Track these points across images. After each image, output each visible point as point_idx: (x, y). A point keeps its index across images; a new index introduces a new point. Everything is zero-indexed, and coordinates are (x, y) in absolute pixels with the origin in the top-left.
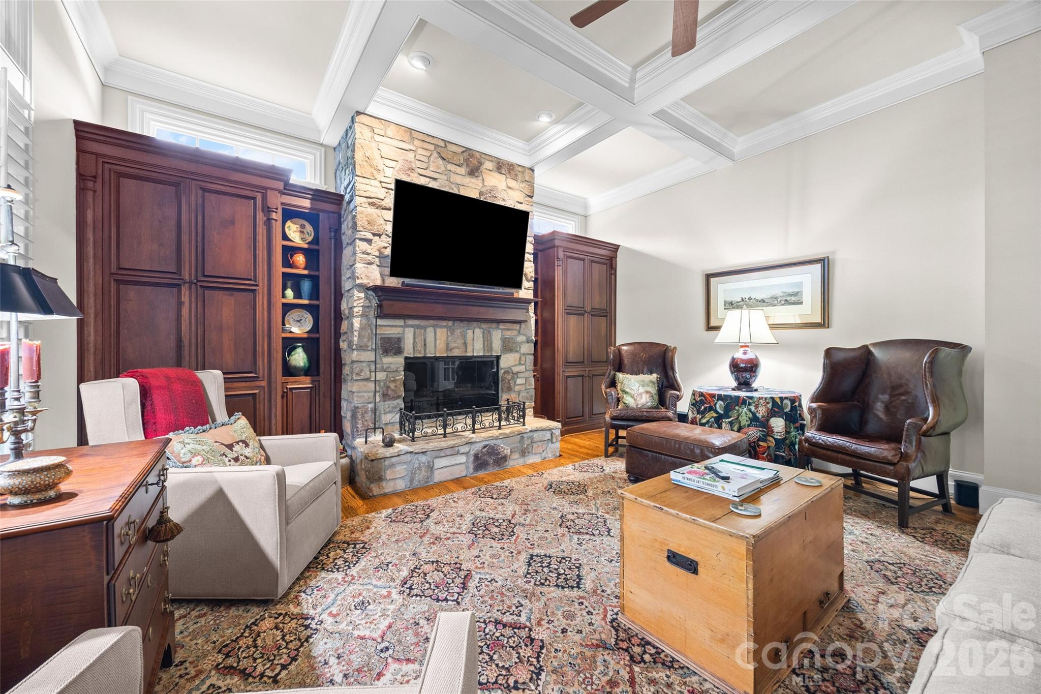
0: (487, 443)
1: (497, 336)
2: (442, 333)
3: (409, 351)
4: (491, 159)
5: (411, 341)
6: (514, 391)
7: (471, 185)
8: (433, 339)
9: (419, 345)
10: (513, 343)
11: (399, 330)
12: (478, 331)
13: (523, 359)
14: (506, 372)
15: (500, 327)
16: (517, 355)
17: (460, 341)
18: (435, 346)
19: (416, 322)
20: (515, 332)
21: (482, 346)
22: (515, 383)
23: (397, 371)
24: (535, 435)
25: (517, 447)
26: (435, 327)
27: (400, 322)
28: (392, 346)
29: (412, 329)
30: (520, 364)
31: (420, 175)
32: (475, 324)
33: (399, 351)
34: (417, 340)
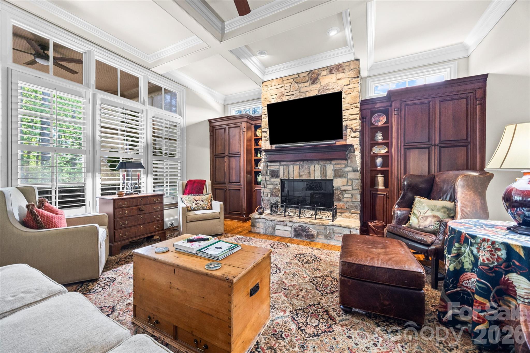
0: (302, 224)
1: (330, 169)
2: (296, 168)
3: (282, 176)
4: (325, 69)
5: (282, 172)
6: (343, 201)
7: (313, 89)
8: (292, 171)
9: (286, 173)
10: (341, 172)
11: (278, 167)
12: (317, 166)
13: (350, 182)
14: (336, 189)
15: (333, 163)
16: (345, 180)
17: (306, 172)
18: (293, 174)
19: (285, 163)
20: (344, 166)
21: (320, 174)
22: (343, 196)
23: (277, 185)
24: (335, 228)
25: (322, 232)
26: (293, 165)
27: (278, 164)
28: (275, 174)
29: (283, 166)
30: (347, 185)
31: (287, 96)
32: (315, 162)
33: (277, 176)
34: (285, 171)
